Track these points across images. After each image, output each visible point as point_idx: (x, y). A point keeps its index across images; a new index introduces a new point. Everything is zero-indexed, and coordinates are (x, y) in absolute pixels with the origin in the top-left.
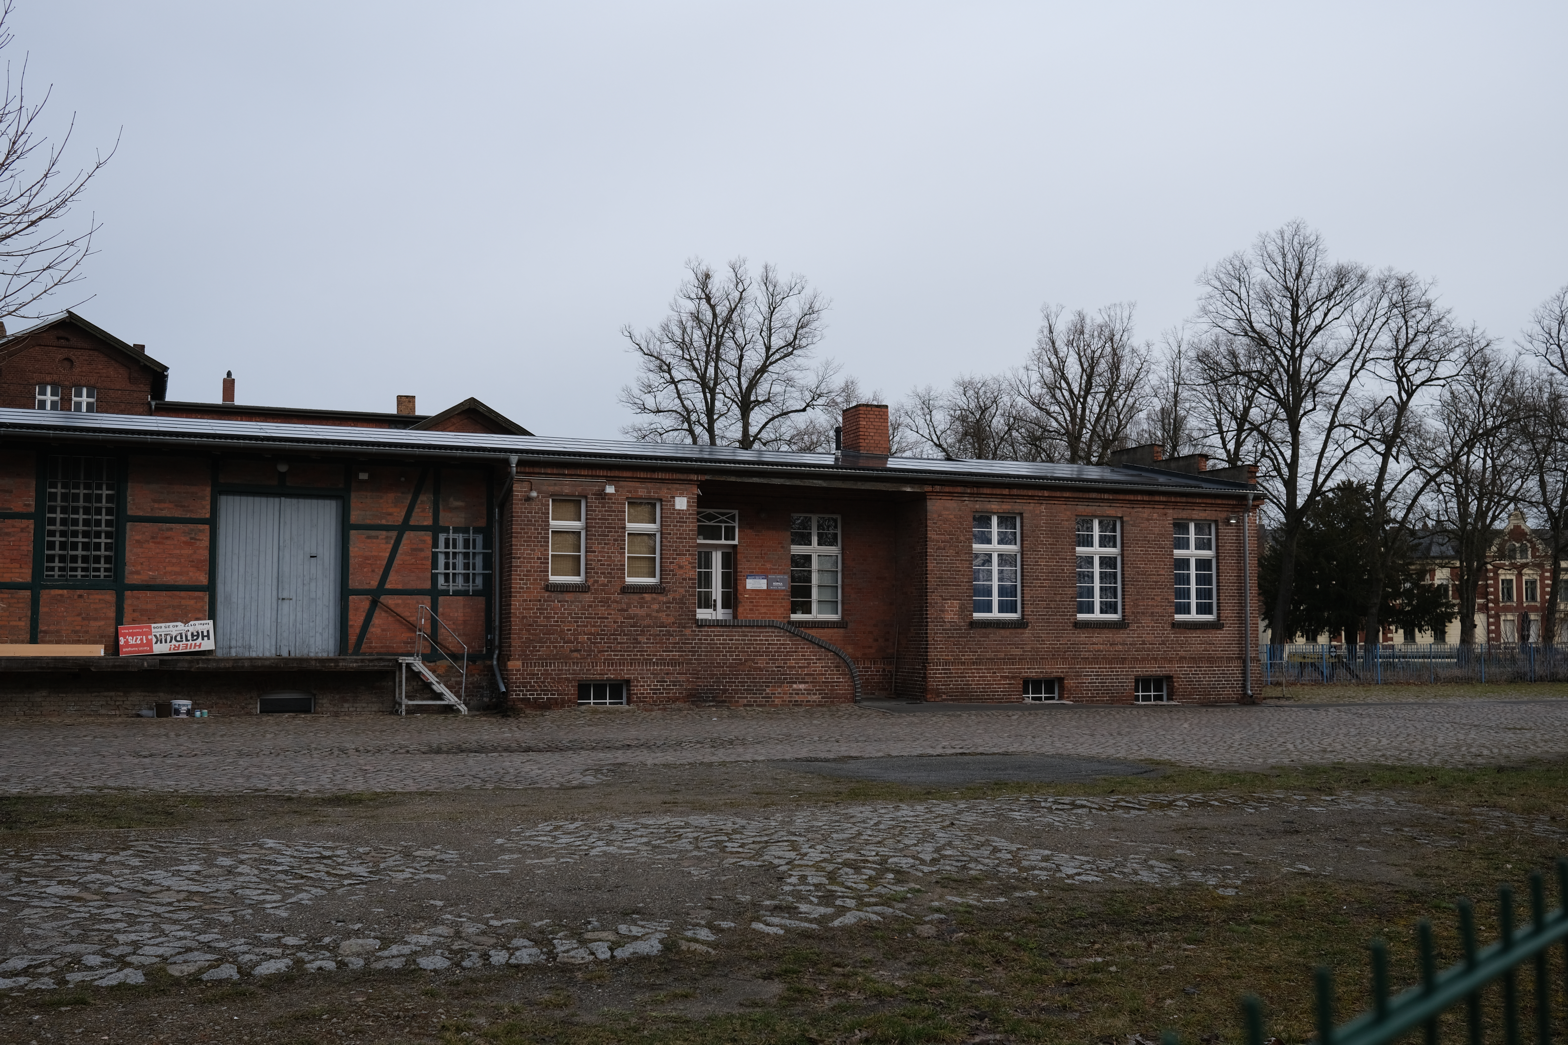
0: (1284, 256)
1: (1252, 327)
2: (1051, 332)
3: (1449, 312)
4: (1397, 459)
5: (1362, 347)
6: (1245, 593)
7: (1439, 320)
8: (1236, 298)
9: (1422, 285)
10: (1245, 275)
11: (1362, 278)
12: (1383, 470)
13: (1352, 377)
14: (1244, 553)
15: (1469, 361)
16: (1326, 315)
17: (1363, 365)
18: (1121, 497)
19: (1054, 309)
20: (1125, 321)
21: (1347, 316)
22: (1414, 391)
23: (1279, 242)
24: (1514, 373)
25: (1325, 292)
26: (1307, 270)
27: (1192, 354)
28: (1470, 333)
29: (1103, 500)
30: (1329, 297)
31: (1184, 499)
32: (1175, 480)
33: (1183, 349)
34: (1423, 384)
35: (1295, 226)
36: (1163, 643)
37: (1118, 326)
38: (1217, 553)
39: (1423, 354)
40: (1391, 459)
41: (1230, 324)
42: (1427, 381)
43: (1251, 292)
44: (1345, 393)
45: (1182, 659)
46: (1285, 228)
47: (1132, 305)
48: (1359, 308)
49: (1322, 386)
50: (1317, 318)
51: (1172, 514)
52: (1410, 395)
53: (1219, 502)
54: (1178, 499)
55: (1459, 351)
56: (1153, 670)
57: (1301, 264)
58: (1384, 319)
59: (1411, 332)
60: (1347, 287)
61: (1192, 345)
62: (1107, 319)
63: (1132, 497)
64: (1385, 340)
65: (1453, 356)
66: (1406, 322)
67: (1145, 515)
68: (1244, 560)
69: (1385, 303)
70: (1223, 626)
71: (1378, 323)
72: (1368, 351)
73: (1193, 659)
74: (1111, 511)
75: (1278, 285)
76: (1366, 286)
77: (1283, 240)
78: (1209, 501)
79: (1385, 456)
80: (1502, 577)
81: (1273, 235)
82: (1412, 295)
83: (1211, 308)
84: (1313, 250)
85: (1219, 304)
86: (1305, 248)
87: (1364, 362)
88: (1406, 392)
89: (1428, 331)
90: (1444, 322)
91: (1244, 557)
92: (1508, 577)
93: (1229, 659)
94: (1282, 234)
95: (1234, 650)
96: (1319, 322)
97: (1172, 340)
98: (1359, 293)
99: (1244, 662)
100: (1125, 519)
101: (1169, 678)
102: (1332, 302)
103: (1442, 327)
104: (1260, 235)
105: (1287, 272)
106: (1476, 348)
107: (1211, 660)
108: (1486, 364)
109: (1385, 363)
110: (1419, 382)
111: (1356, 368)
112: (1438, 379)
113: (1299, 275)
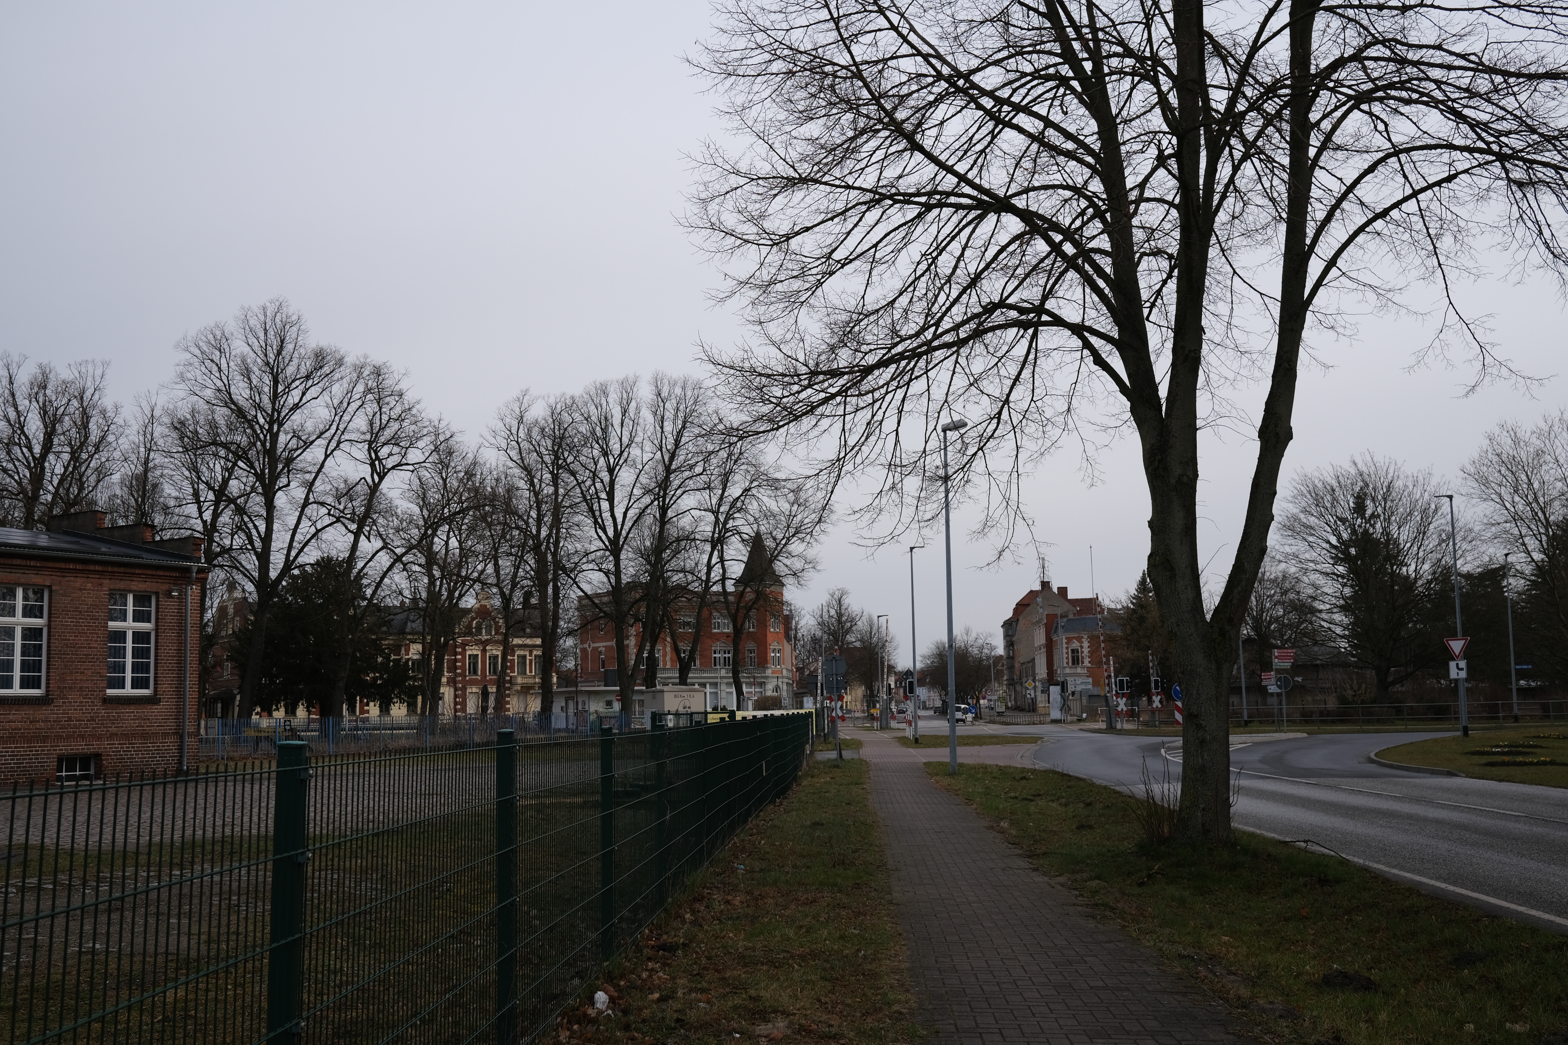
0: (266, 331)
1: (231, 399)
2: (11, 383)
3: (418, 402)
4: (368, 539)
5: (337, 429)
6: (185, 667)
7: (409, 409)
8: (215, 369)
9: (396, 375)
10: (226, 346)
11: (340, 363)
12: (354, 547)
13: (327, 456)
14: (186, 626)
15: (436, 449)
16: (304, 394)
17: (338, 446)
18: (50, 564)
19: (16, 359)
20: (98, 379)
21: (326, 397)
22: (385, 474)
23: (262, 318)
24: (475, 463)
25: (303, 372)
26: (289, 347)
27: (166, 420)
28: (436, 423)
29: (29, 567)
30: (308, 377)
31: (122, 570)
32: (115, 549)
33: (157, 413)
34: (393, 468)
35: (277, 304)
36: (92, 719)
37: (89, 384)
38: (157, 625)
39: (394, 440)
40: (362, 537)
41: (209, 393)
42: (398, 465)
43: (231, 364)
44: (320, 470)
45: (113, 735)
46: (268, 304)
47: (106, 364)
48: (338, 390)
49: (299, 464)
50: (294, 397)
51: (108, 584)
52: (381, 478)
53: (161, 573)
54: (116, 569)
55: (427, 439)
56: (80, 747)
57: (282, 342)
58: (359, 403)
59: (385, 418)
60: (326, 369)
61: (166, 411)
62: (77, 375)
63: (63, 565)
64: (360, 422)
65: (421, 444)
66: (380, 408)
67: (78, 585)
68: (186, 634)
69: (360, 388)
70: (159, 700)
71: (354, 406)
72: (343, 433)
73: (125, 736)
74: (37, 580)
75: (259, 360)
76: (344, 371)
77: (265, 316)
78: (149, 572)
79: (357, 535)
80: (468, 653)
81: (256, 310)
82: (387, 383)
83: (189, 375)
84: (295, 329)
85: (198, 373)
86: (287, 327)
87: (339, 443)
88: (378, 474)
89: (400, 419)
90: (414, 411)
91: (185, 630)
92: (475, 652)
93: (165, 735)
94: (264, 309)
95: (172, 724)
96: (297, 400)
97: (144, 404)
98: (337, 376)
99: (181, 737)
100: (54, 588)
101: (98, 756)
102: (310, 382)
103: (413, 415)
104: (243, 308)
105: (269, 348)
106: (442, 438)
107: (145, 736)
108: (450, 453)
109: (360, 446)
110: (390, 466)
111: (331, 448)
112: (407, 464)
113: (279, 353)
